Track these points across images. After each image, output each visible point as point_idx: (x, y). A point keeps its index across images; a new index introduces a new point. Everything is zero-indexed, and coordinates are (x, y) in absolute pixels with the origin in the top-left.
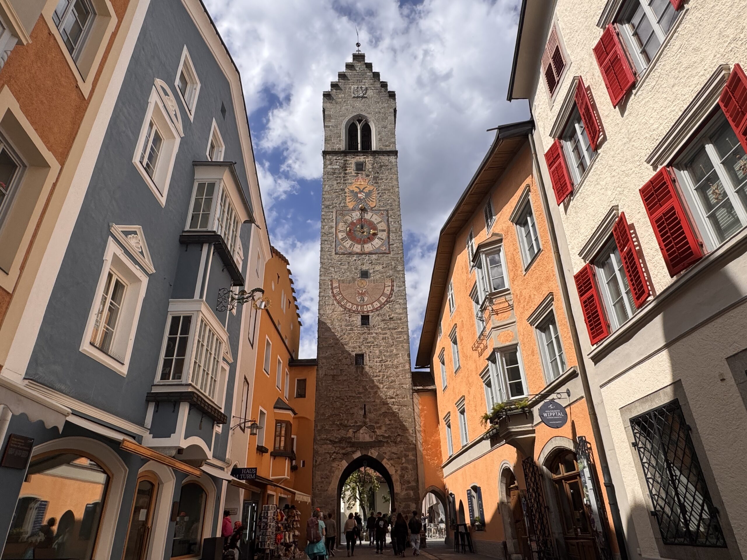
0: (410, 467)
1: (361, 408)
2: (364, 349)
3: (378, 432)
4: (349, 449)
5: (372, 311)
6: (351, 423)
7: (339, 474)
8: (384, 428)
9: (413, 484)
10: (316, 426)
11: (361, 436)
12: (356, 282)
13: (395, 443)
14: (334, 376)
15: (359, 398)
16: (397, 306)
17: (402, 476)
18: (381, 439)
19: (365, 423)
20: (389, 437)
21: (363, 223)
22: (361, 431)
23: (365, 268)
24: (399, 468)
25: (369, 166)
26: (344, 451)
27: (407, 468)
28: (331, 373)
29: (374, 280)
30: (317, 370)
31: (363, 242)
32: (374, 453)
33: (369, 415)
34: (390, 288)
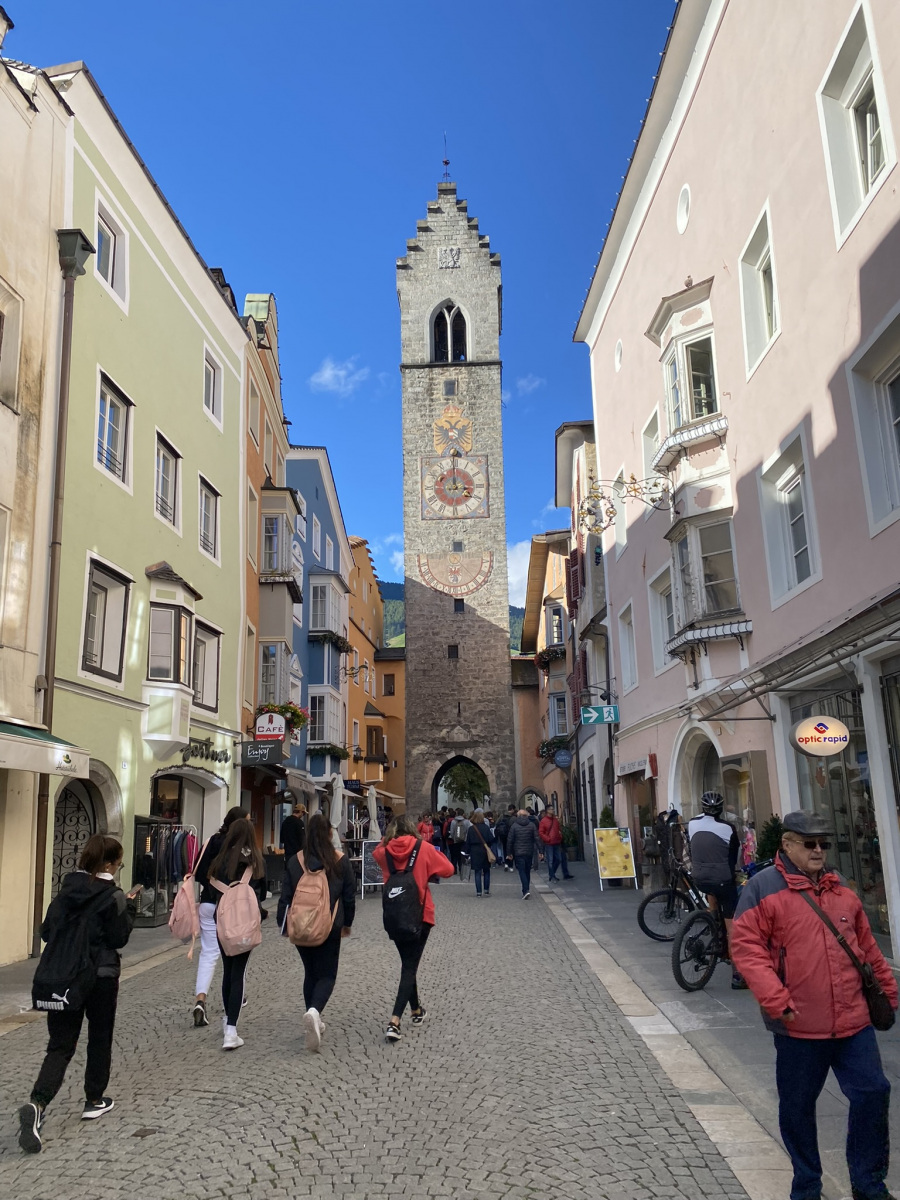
0: (506, 767)
1: (455, 707)
2: (458, 640)
3: (474, 732)
4: (443, 750)
5: (467, 594)
6: (444, 722)
7: (432, 774)
8: (479, 728)
9: (510, 784)
10: (407, 726)
11: (455, 736)
12: (448, 557)
13: (492, 743)
14: (424, 671)
15: (452, 695)
16: (497, 587)
17: (498, 777)
18: (476, 738)
19: (459, 723)
20: (485, 737)
21: (455, 474)
22: (455, 731)
23: (458, 537)
24: (496, 770)
25: (463, 386)
26: (437, 752)
27: (503, 769)
28: (422, 667)
29: (469, 554)
30: (406, 665)
31: (455, 502)
32: (468, 754)
33: (464, 714)
34: (488, 564)
